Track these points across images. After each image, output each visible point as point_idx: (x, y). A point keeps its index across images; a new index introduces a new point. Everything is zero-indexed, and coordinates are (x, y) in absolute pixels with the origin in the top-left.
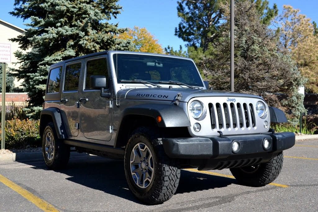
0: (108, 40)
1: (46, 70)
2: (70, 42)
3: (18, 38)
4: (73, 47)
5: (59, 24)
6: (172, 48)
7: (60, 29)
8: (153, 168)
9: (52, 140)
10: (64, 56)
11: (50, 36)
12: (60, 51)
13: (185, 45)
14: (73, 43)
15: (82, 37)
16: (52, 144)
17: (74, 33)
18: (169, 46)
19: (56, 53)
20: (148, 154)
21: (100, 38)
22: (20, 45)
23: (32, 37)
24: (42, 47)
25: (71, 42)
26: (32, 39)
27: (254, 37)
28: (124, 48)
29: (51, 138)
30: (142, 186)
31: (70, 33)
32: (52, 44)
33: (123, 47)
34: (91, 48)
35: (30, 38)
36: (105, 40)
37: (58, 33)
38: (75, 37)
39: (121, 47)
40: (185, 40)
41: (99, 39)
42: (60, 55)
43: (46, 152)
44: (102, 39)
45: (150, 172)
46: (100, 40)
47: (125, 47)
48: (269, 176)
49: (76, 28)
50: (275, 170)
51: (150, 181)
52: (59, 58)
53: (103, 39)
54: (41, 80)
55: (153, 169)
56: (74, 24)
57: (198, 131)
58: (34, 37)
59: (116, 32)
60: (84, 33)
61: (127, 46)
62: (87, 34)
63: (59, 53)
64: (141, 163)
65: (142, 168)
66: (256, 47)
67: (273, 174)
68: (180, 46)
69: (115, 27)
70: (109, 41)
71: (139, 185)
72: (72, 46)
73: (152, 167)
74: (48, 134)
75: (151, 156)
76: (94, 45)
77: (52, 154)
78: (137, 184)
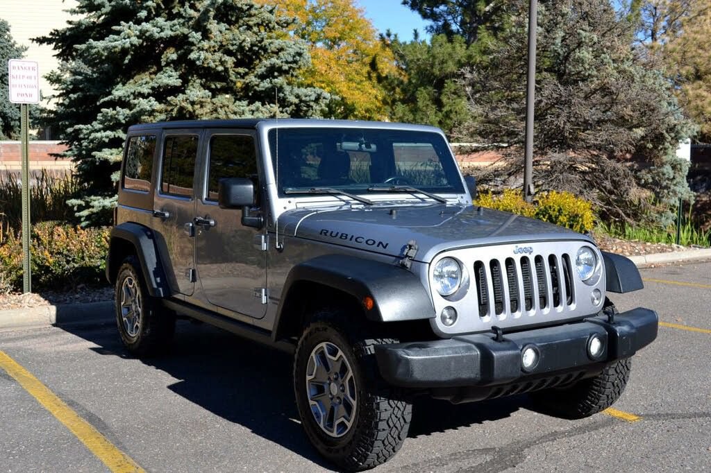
0: (253, 45)
1: (116, 119)
2: (169, 55)
3: (50, 37)
4: (176, 64)
5: (143, 14)
6: (396, 36)
7: (146, 26)
8: (354, 400)
9: (136, 294)
10: (156, 85)
11: (124, 44)
12: (147, 73)
13: (426, 28)
14: (174, 57)
15: (196, 42)
16: (135, 303)
17: (178, 32)
18: (388, 31)
19: (137, 77)
20: (344, 370)
21: (234, 42)
22: (57, 52)
23: (85, 43)
24: (107, 65)
25: (172, 55)
26: (83, 46)
27: (581, 31)
28: (289, 65)
29: (133, 290)
30: (332, 432)
31: (168, 33)
32: (130, 60)
33: (287, 62)
34: (216, 66)
35: (80, 44)
36: (247, 45)
37: (142, 35)
38: (180, 43)
39: (282, 62)
40: (425, 16)
41: (233, 45)
42: (147, 83)
43: (124, 319)
44: (241, 43)
45: (348, 408)
46: (235, 47)
47: (290, 63)
48: (599, 400)
49: (181, 21)
50: (612, 388)
51: (349, 425)
52: (145, 90)
53: (243, 44)
54: (107, 140)
55: (354, 403)
56: (177, 11)
57: (451, 325)
58: (90, 44)
59: (271, 25)
60: (198, 35)
61: (295, 62)
62: (206, 35)
63: (145, 77)
64: (330, 384)
65: (331, 394)
66: (586, 54)
67: (608, 396)
68: (413, 32)
69: (269, 15)
70: (257, 49)
71: (325, 427)
72: (173, 61)
73: (353, 397)
74: (127, 279)
75: (350, 374)
76: (223, 59)
77: (137, 326)
78: (322, 426)
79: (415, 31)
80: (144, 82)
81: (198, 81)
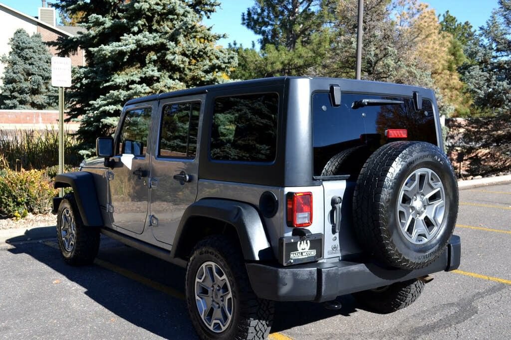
0: (200, 51)
1: (119, 98)
2: (151, 56)
4: (155, 63)
5: (136, 29)
6: (241, 45)
7: (140, 36)
10: (143, 76)
12: (134, 67)
14: (155, 57)
15: (171, 48)
17: (158, 42)
18: (235, 41)
19: (127, 70)
21: (189, 49)
23: (98, 47)
24: (110, 62)
25: (153, 56)
26: (96, 49)
28: (226, 65)
31: (151, 42)
32: (127, 59)
33: (224, 63)
34: (180, 64)
35: (93, 48)
36: (196, 51)
37: (138, 42)
38: (161, 48)
39: (221, 62)
40: (256, 32)
41: (188, 51)
42: (136, 74)
44: (193, 50)
46: (190, 52)
47: (226, 63)
49: (159, 34)
52: (137, 79)
53: (194, 51)
54: (112, 112)
56: (155, 28)
58: (101, 47)
59: (210, 39)
60: (173, 44)
61: (229, 63)
62: (177, 42)
63: (133, 70)
68: (252, 43)
69: (207, 31)
70: (202, 53)
72: (154, 61)
76: (184, 60)
79: (253, 42)
80: (134, 73)
81: (167, 74)
